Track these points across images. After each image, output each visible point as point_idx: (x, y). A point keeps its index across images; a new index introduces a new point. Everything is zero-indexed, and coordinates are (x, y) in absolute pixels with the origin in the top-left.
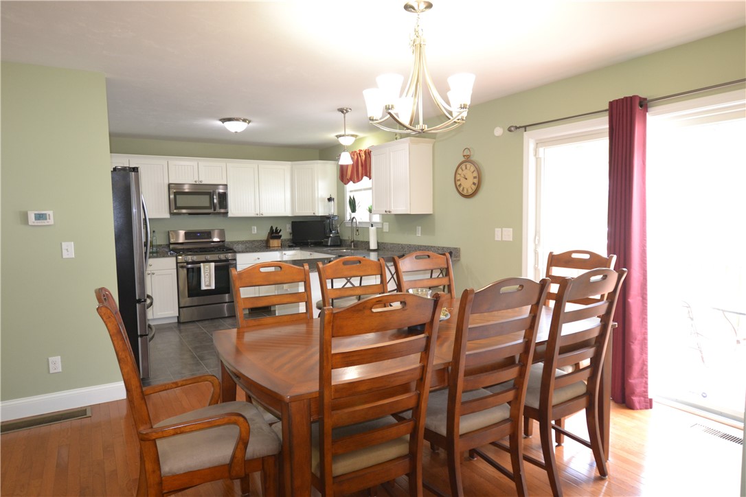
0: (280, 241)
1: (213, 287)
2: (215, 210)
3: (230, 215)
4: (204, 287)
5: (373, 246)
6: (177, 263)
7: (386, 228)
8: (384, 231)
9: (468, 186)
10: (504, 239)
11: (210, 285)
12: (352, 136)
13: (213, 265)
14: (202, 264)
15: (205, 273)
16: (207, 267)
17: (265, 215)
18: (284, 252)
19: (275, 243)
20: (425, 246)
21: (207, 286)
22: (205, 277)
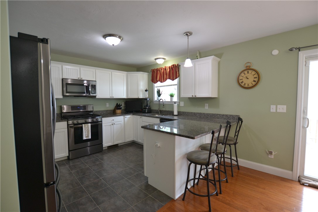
0: (121, 110)
1: (90, 137)
2: (89, 94)
3: (97, 97)
4: (85, 138)
5: (176, 113)
6: (68, 125)
7: (182, 104)
8: (181, 105)
9: (249, 82)
10: (278, 111)
11: (88, 136)
12: (163, 59)
13: (90, 125)
14: (83, 125)
15: (85, 130)
16: (87, 126)
17: (114, 97)
18: (125, 116)
19: (119, 111)
20: (213, 114)
21: (86, 137)
22: (85, 132)
